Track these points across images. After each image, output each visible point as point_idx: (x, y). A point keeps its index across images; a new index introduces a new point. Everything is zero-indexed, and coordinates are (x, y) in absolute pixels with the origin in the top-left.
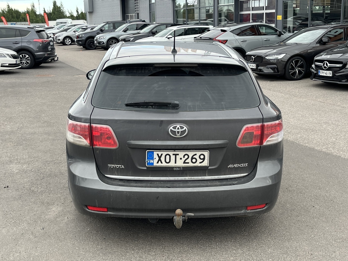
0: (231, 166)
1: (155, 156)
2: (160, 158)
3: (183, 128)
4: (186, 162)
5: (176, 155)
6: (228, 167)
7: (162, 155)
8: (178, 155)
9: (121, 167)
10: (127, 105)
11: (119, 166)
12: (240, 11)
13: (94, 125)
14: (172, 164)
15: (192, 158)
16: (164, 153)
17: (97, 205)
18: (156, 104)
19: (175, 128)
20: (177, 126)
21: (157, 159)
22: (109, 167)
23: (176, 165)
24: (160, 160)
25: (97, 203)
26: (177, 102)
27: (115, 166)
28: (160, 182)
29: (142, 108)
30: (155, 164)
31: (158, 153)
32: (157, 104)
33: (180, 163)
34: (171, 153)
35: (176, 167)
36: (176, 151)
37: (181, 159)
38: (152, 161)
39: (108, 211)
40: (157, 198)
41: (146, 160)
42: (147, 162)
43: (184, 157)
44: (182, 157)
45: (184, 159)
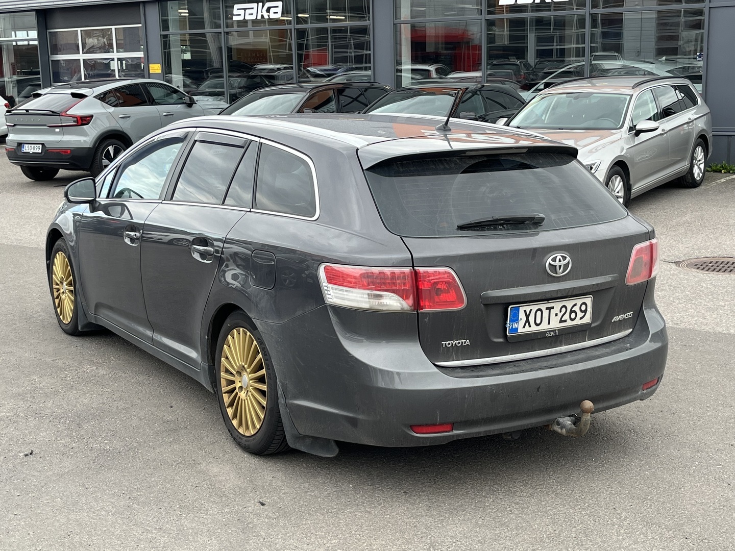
0: (616, 319)
1: (522, 316)
2: (527, 316)
3: (566, 258)
4: (562, 319)
5: (549, 309)
6: (613, 321)
7: (531, 310)
8: (553, 308)
9: (465, 342)
10: (461, 228)
11: (462, 342)
12: (52, 54)
13: (421, 270)
14: (544, 327)
15: (571, 312)
16: (534, 308)
17: (438, 419)
18: (509, 221)
19: (554, 260)
20: (556, 257)
21: (524, 319)
22: (444, 346)
23: (549, 327)
24: (527, 321)
25: (438, 417)
26: (541, 215)
27: (454, 344)
28: (525, 361)
29: (488, 230)
30: (521, 330)
31: (525, 308)
32: (511, 222)
33: (555, 324)
34: (543, 306)
35: (549, 331)
36: (550, 301)
37: (556, 315)
38: (515, 325)
39: (453, 430)
40: (538, 389)
41: (508, 325)
42: (509, 327)
43: (561, 311)
44: (558, 312)
45: (560, 315)
